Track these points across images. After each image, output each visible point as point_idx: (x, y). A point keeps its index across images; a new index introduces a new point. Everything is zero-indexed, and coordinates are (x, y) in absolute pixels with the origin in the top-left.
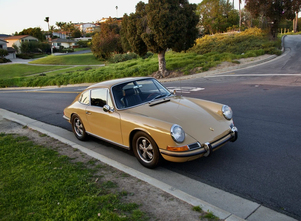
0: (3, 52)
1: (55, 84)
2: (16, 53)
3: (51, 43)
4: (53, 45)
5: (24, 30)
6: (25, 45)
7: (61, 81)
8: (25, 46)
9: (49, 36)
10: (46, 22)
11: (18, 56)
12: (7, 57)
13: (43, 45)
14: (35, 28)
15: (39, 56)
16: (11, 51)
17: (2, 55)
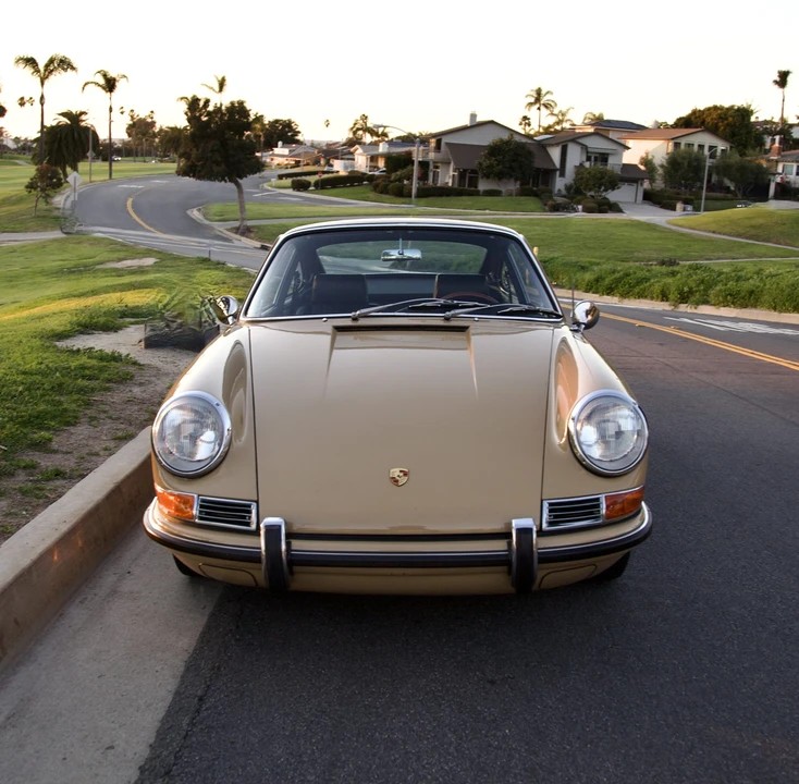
0: (602, 178)
1: (664, 297)
2: (646, 185)
3: (777, 162)
4: (780, 170)
5: (694, 112)
6: (679, 160)
7: (686, 289)
8: (679, 164)
9: (777, 138)
10: (777, 86)
11: (650, 197)
12: (612, 196)
13: (742, 168)
14: (733, 106)
15: (719, 204)
16: (630, 175)
17: (600, 188)
